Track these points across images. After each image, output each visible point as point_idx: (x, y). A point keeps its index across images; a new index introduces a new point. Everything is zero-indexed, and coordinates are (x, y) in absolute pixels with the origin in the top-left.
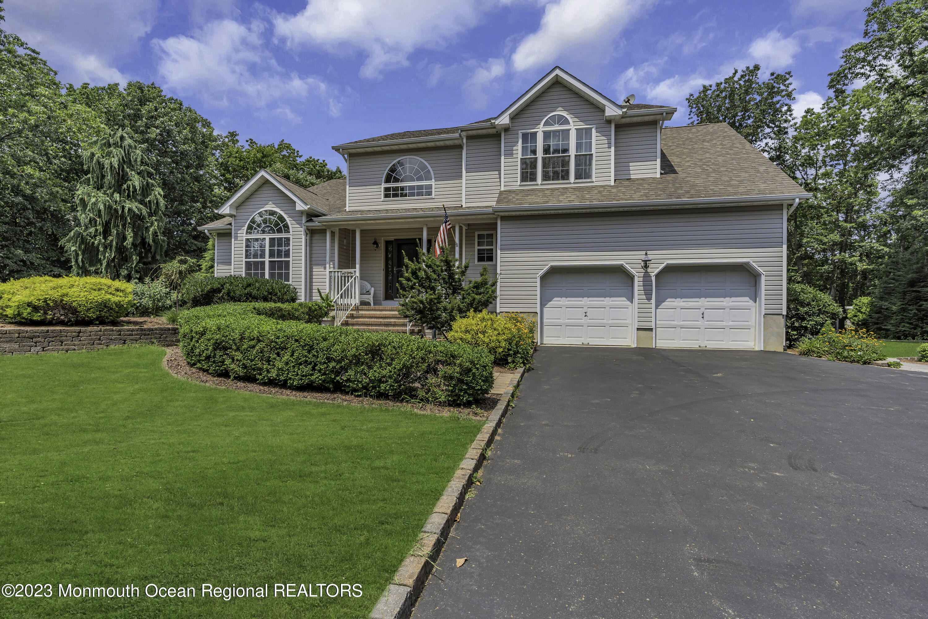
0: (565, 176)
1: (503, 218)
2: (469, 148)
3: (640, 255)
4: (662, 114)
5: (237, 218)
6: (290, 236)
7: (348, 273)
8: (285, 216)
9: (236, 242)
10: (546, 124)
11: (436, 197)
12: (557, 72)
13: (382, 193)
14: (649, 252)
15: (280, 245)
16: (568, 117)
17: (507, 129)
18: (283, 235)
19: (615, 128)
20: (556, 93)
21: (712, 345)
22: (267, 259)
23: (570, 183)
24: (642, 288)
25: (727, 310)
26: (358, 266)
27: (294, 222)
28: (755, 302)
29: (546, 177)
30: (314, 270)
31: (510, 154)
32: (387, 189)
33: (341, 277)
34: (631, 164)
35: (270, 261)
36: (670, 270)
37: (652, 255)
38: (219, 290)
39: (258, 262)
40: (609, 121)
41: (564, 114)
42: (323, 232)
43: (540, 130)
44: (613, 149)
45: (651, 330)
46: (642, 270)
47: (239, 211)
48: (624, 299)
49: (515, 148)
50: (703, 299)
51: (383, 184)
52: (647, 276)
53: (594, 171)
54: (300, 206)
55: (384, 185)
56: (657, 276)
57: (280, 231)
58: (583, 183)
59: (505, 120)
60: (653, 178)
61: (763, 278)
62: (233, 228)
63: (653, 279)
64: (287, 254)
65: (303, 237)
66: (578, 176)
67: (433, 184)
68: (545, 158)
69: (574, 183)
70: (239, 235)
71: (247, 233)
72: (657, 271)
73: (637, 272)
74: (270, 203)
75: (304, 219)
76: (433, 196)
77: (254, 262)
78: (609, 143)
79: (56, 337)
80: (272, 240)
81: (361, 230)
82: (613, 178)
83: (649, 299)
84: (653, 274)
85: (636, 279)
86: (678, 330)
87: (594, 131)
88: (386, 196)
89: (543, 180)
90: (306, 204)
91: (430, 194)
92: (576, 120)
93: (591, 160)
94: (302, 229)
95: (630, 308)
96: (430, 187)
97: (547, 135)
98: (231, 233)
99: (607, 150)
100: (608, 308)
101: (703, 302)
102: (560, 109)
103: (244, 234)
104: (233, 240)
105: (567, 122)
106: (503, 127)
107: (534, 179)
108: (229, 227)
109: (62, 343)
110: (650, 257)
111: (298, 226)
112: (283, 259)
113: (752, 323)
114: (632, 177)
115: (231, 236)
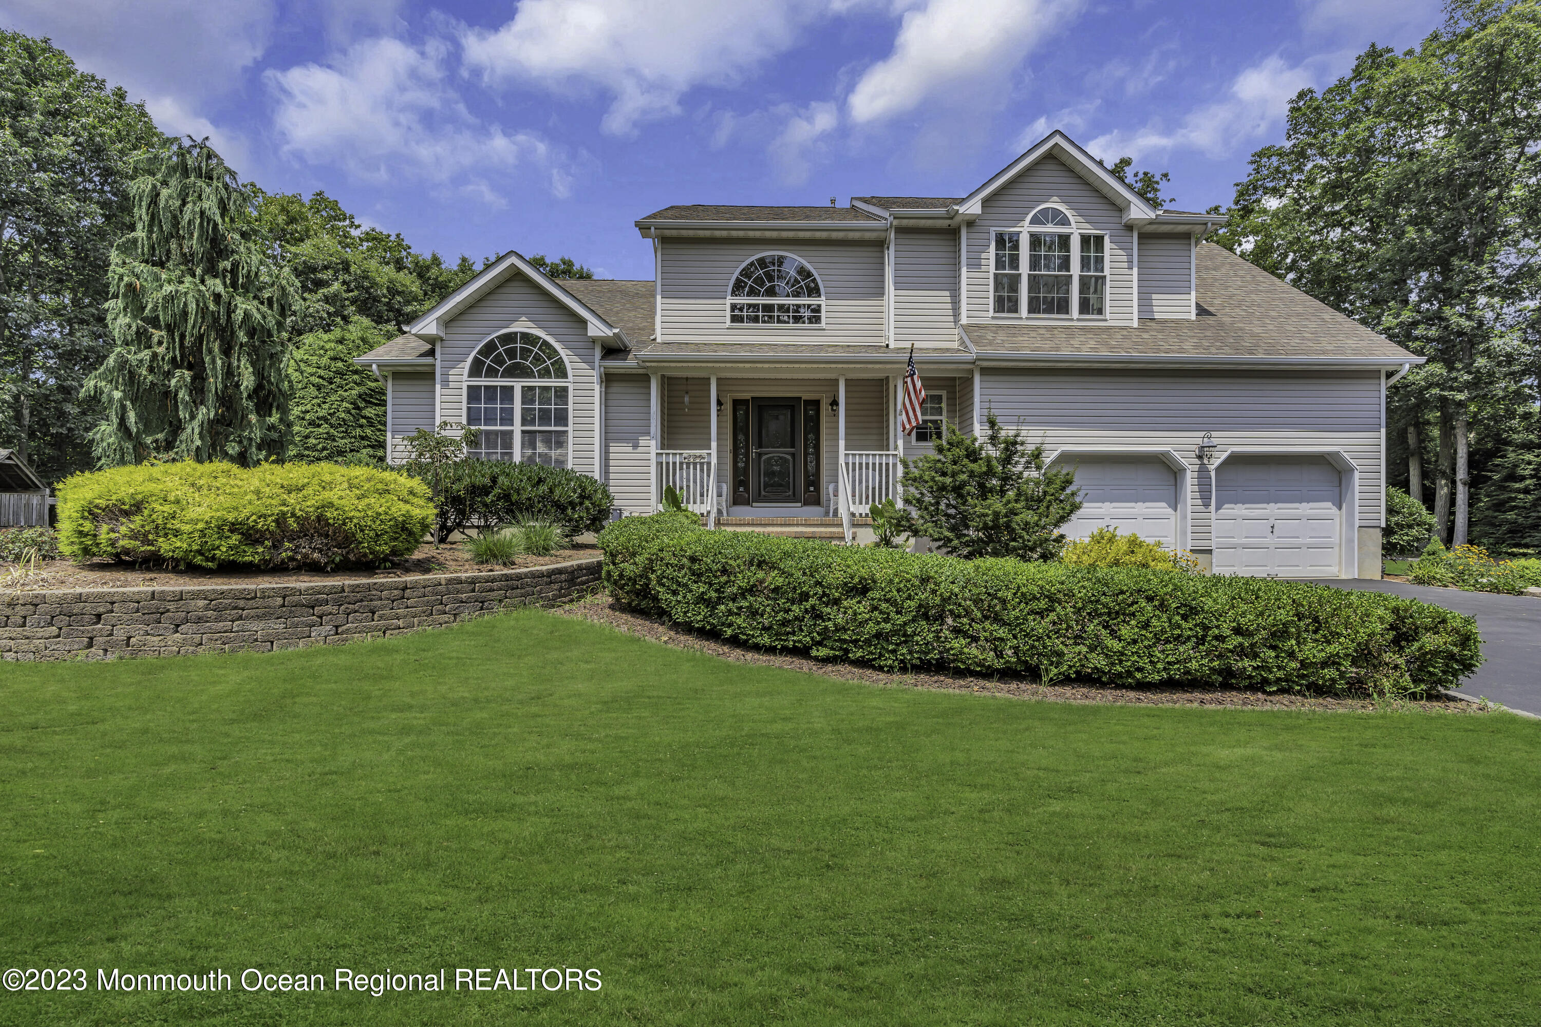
0: (1063, 307)
1: (985, 371)
2: (900, 248)
3: (1195, 439)
4: (1206, 224)
5: (446, 343)
6: (569, 383)
7: (696, 457)
8: (557, 346)
9: (445, 391)
10: (1035, 221)
11: (829, 327)
12: (1057, 139)
13: (728, 313)
14: (1214, 434)
15: (545, 400)
16: (1068, 213)
17: (971, 223)
18: (553, 382)
19: (1139, 238)
20: (1051, 174)
21: (1285, 573)
22: (517, 428)
23: (1072, 320)
24: (1196, 488)
25: (1304, 521)
26: (714, 444)
27: (576, 359)
28: (1340, 508)
29: (1034, 308)
30: (612, 449)
31: (975, 264)
32: (733, 307)
33: (681, 464)
34: (1154, 296)
35: (523, 432)
36: (1236, 461)
37: (1218, 437)
38: (485, 490)
39: (496, 433)
40: (1129, 228)
41: (1062, 208)
42: (640, 379)
43: (1025, 230)
44: (1135, 270)
45: (1210, 552)
46: (1197, 461)
47: (450, 330)
48: (1164, 504)
49: (983, 255)
50: (1272, 505)
51: (729, 297)
52: (1203, 471)
53: (1108, 303)
54: (596, 329)
55: (730, 300)
56: (1218, 469)
57: (545, 373)
58: (1092, 321)
59: (973, 207)
60: (1187, 320)
61: (1357, 475)
62: (438, 364)
63: (1213, 474)
64: (562, 418)
65: (597, 387)
66: (1085, 307)
67: (823, 304)
68: (1035, 276)
69: (1078, 320)
70: (451, 378)
71: (470, 375)
72: (1219, 462)
73: (1189, 464)
74: (524, 318)
75: (598, 353)
76: (823, 324)
77: (488, 433)
78: (1130, 262)
79: (362, 601)
80: (527, 390)
81: (718, 379)
82: (1135, 316)
83: (1207, 505)
84: (1213, 467)
85: (1189, 474)
86: (1240, 551)
87: (1107, 240)
88: (734, 319)
89: (1030, 312)
90: (610, 326)
91: (818, 320)
92: (1080, 219)
93: (1104, 283)
94: (594, 373)
95: (1173, 519)
96: (818, 309)
97: (1036, 241)
98: (434, 373)
99: (1127, 271)
100: (1140, 519)
101: (1272, 509)
102: (1055, 199)
103: (465, 377)
104: (438, 387)
105: (1065, 222)
106: (967, 218)
107: (1015, 309)
108: (429, 360)
109: (373, 613)
110: (1215, 441)
111: (584, 365)
112: (553, 428)
113: (1335, 539)
114: (1157, 316)
115: (434, 379)
